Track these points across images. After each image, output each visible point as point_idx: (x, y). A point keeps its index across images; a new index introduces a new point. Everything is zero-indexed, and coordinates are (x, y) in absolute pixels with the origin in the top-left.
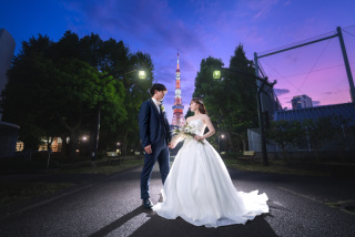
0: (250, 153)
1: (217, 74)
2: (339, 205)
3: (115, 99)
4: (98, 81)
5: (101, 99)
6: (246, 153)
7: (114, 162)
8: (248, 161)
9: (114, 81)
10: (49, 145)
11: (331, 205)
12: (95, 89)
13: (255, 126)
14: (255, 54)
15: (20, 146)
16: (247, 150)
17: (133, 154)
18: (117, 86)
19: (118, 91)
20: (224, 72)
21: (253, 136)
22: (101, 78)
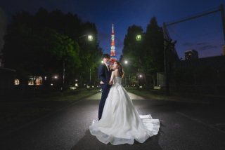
0: (158, 88)
1: (139, 37)
3: (74, 54)
4: (62, 42)
5: (65, 54)
6: (155, 88)
7: (74, 93)
8: (157, 93)
9: (73, 43)
10: (35, 81)
12: (61, 48)
13: (161, 71)
14: (164, 23)
15: (17, 82)
16: (156, 85)
17: (86, 86)
19: (75, 49)
20: (143, 36)
21: (160, 76)
22: (63, 40)
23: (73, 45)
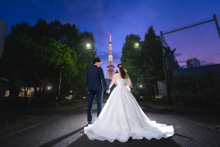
0: (160, 97)
1: (137, 45)
2: (217, 128)
3: (71, 62)
4: (60, 50)
5: (62, 62)
6: (157, 97)
7: (70, 103)
8: (158, 102)
9: (71, 51)
10: (26, 92)
11: (212, 128)
12: (59, 56)
13: (162, 79)
14: (161, 32)
15: (8, 94)
16: (158, 95)
17: (81, 98)
18: (72, 54)
19: (72, 57)
20: (141, 44)
21: (161, 86)
22: (62, 48)
23: (71, 53)
